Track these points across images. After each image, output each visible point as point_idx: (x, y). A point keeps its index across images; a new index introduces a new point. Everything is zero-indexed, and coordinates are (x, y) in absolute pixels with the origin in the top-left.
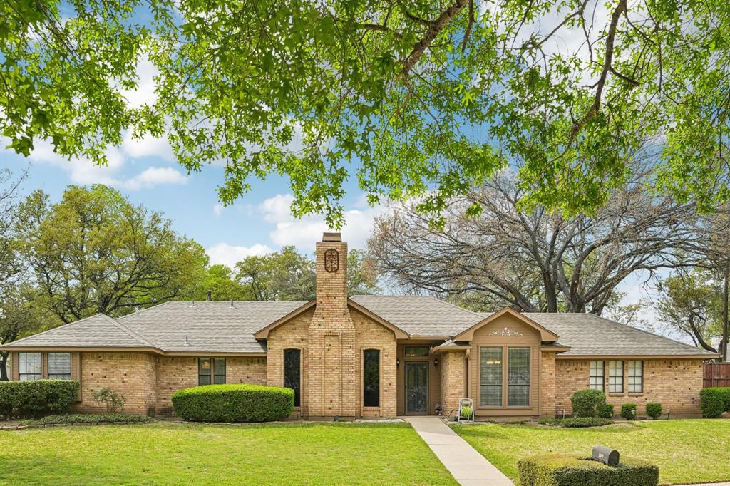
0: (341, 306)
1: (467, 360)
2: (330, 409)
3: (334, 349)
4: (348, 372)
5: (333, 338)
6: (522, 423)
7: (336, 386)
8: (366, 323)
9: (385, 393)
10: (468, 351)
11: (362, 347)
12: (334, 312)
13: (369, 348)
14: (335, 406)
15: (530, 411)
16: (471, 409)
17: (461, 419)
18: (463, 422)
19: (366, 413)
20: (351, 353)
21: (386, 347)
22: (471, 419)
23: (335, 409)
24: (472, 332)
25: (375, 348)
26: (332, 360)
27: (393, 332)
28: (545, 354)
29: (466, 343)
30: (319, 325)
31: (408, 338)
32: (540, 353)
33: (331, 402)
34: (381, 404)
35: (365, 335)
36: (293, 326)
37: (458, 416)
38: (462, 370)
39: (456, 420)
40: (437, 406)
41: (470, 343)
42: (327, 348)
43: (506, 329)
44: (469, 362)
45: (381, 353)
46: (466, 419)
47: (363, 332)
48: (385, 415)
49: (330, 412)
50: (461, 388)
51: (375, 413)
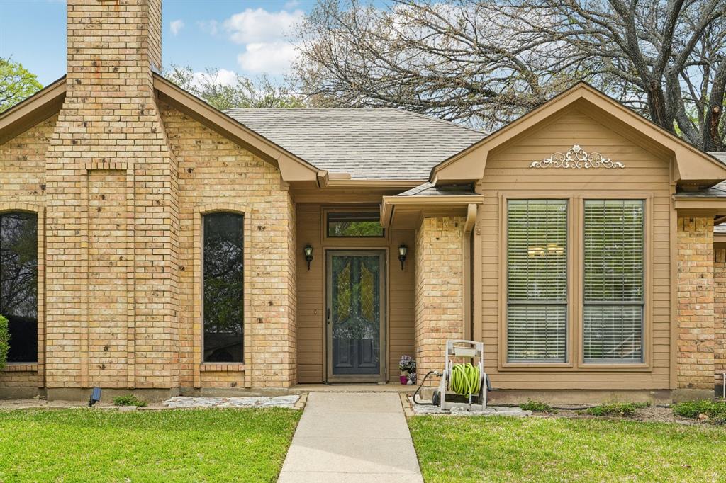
0: (132, 89)
1: (470, 236)
2: (103, 367)
3: (111, 207)
4: (151, 268)
5: (110, 178)
6: (627, 413)
7: (120, 306)
8: (208, 143)
9: (259, 326)
10: (472, 209)
11: (198, 204)
12: (113, 108)
13: (214, 207)
14: (117, 361)
15: (647, 378)
16: (479, 371)
17: (449, 398)
18: (454, 407)
19: (209, 378)
20: (159, 219)
21: (259, 204)
22: (476, 400)
23: (117, 371)
24: (483, 154)
25: (231, 207)
26: (110, 237)
27: (274, 163)
28: (687, 218)
29: (468, 187)
30: (74, 143)
31: (312, 177)
32: (674, 215)
33: (106, 349)
34: (247, 355)
35: (204, 175)
36: (19, 152)
37: (442, 389)
38: (460, 264)
39: (437, 402)
40: (403, 361)
41: (477, 189)
42: (95, 203)
43: (577, 148)
44: (477, 240)
45: (246, 222)
46: (463, 399)
47: (200, 165)
48: (256, 384)
49: (102, 378)
50: (456, 312)
51: (232, 378)
